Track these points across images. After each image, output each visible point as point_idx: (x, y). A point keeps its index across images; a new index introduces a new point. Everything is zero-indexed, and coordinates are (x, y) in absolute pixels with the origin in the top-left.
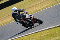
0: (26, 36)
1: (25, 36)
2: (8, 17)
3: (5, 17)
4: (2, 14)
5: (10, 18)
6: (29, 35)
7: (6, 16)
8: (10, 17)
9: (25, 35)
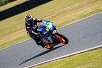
0: (91, 50)
1: (89, 51)
2: (58, 17)
3: (53, 17)
4: (47, 11)
5: (62, 19)
6: (96, 49)
7: (54, 15)
8: (61, 17)
9: (88, 49)
